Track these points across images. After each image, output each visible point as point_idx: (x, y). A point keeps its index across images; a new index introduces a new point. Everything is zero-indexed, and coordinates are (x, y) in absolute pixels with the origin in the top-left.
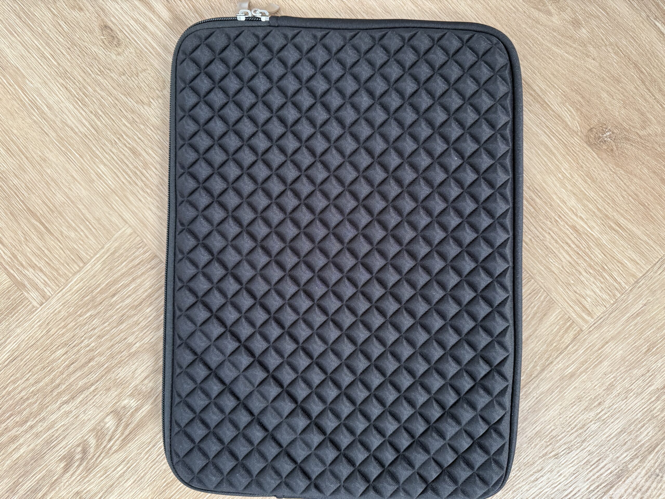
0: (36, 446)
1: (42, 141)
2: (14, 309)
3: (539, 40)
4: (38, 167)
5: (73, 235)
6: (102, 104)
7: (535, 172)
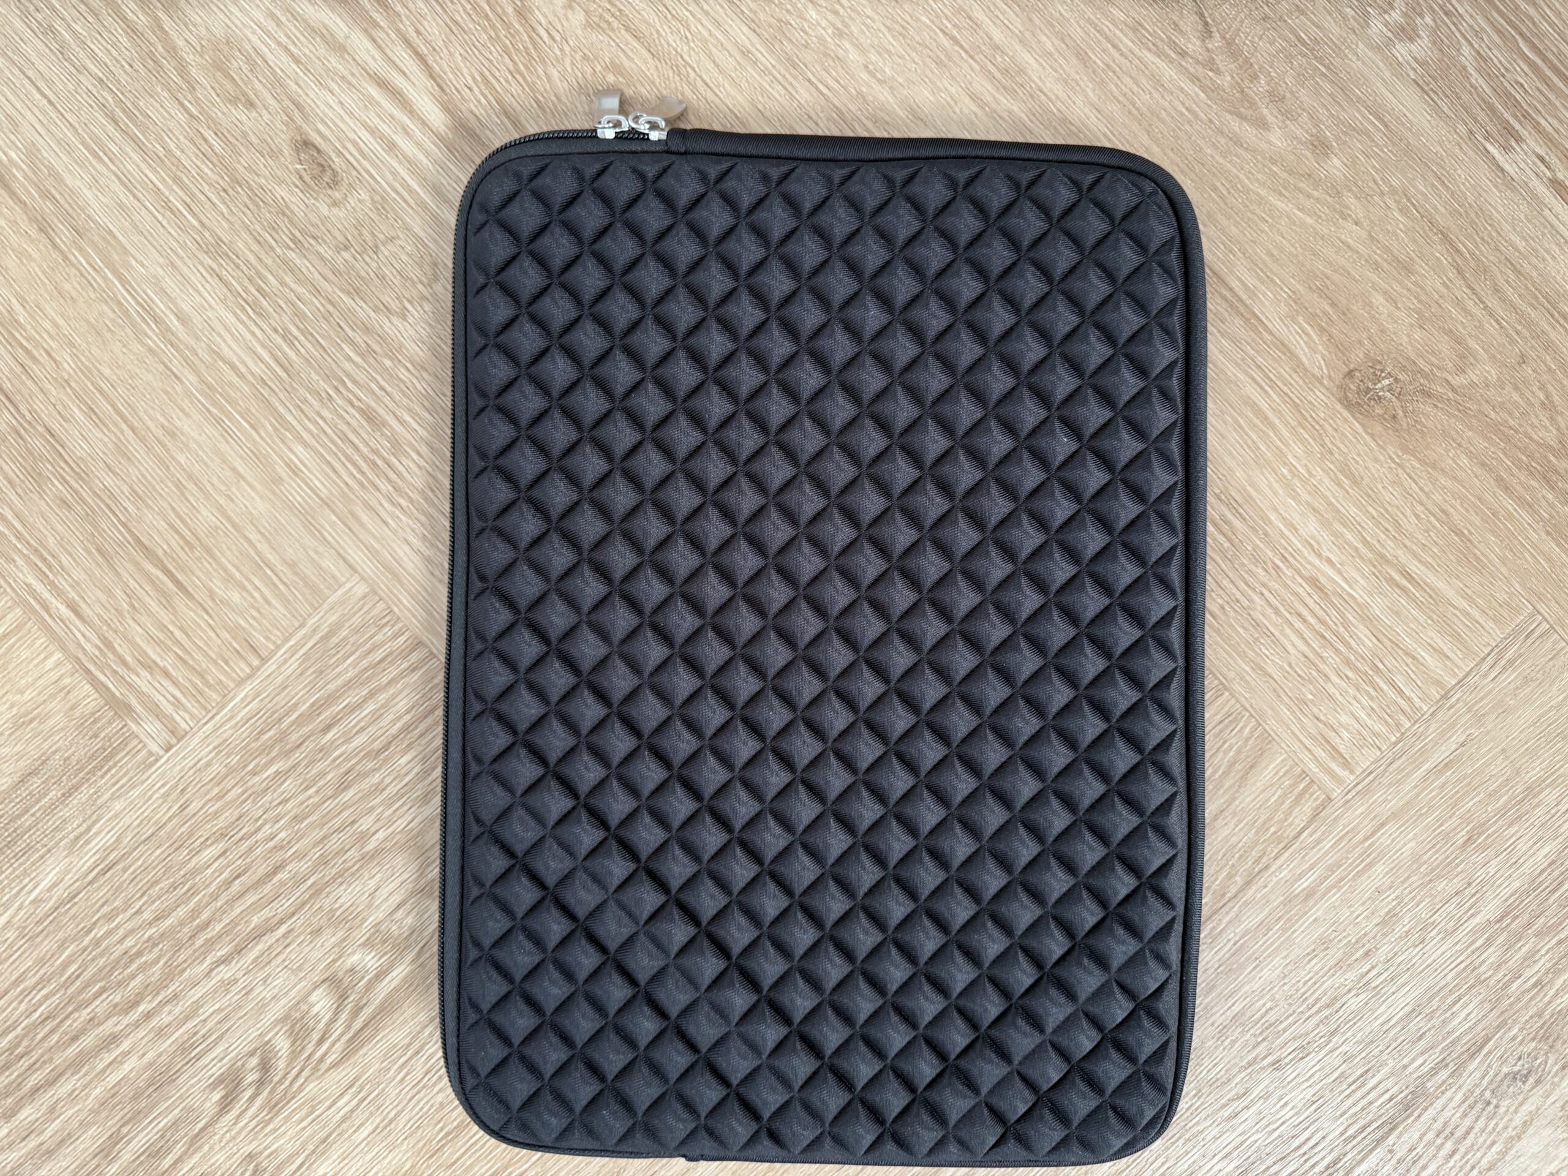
0: (159, 1056)
1: (167, 393)
2: (107, 759)
3: (1240, 181)
4: (158, 449)
5: (235, 597)
6: (299, 315)
7: (1231, 463)
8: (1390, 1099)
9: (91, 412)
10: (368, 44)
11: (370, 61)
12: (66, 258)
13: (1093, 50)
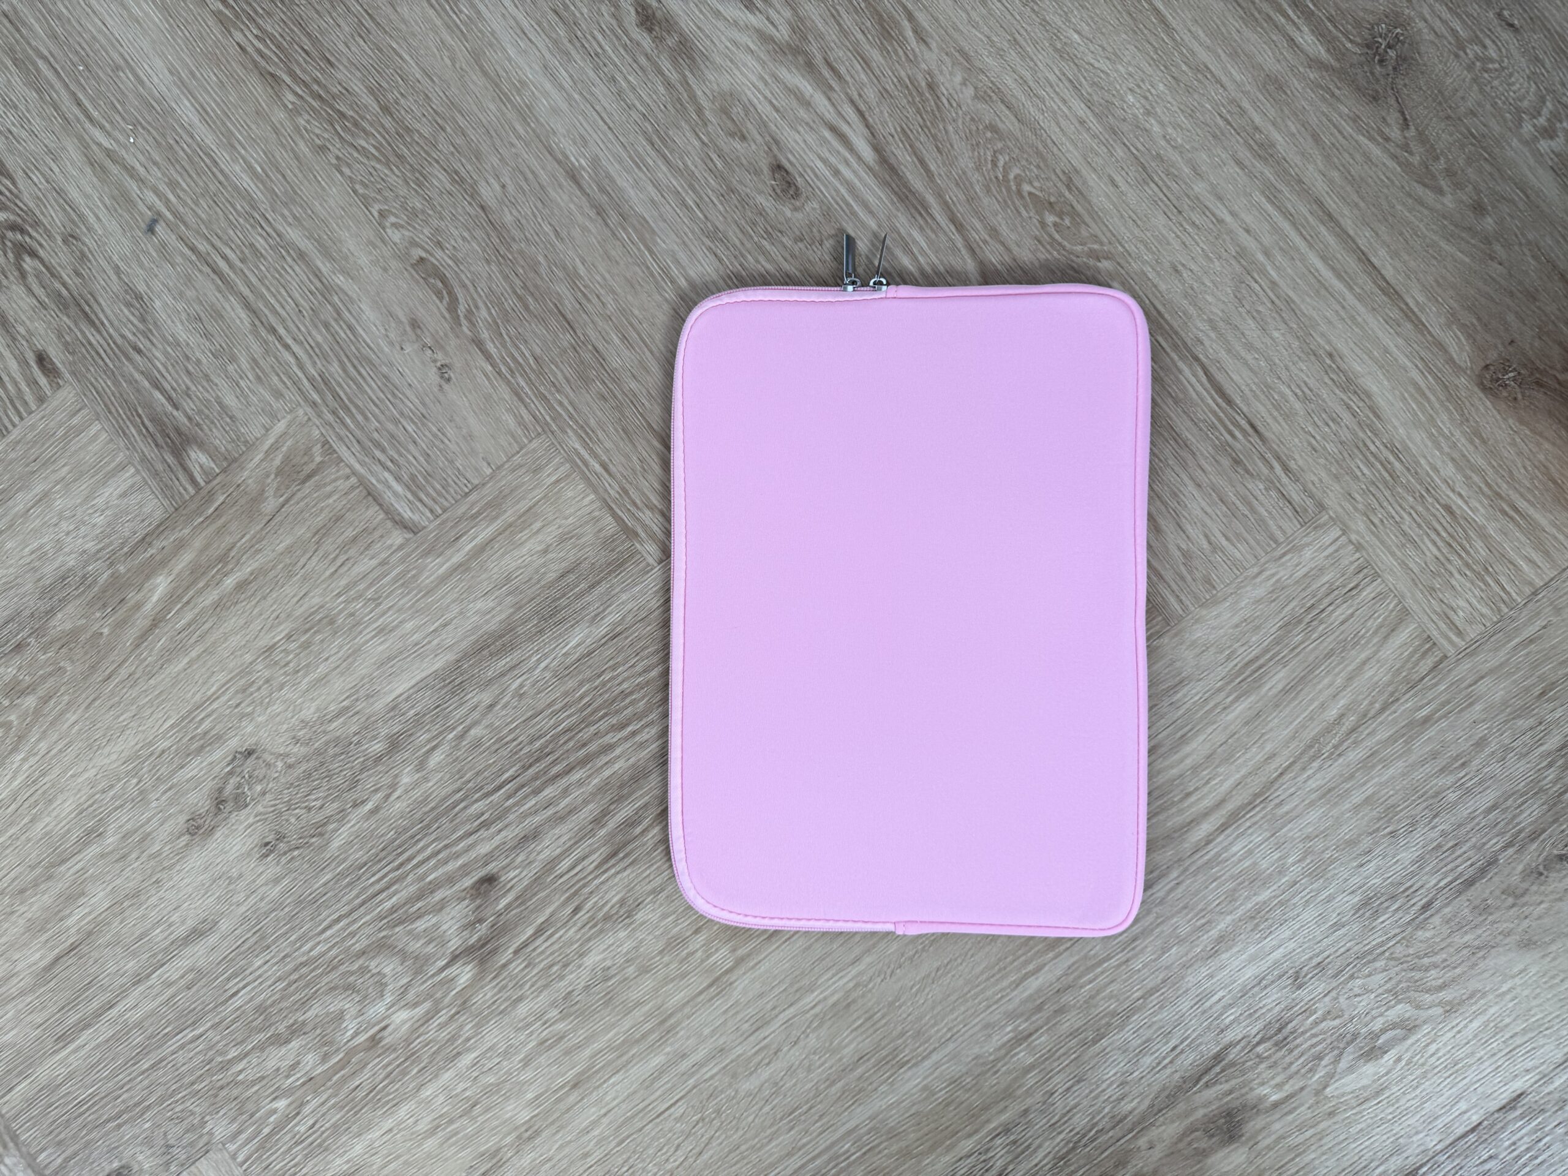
8: (1472, 865)
9: (624, 338)
10: (826, 103)
11: (826, 114)
12: (614, 234)
13: (1324, 133)
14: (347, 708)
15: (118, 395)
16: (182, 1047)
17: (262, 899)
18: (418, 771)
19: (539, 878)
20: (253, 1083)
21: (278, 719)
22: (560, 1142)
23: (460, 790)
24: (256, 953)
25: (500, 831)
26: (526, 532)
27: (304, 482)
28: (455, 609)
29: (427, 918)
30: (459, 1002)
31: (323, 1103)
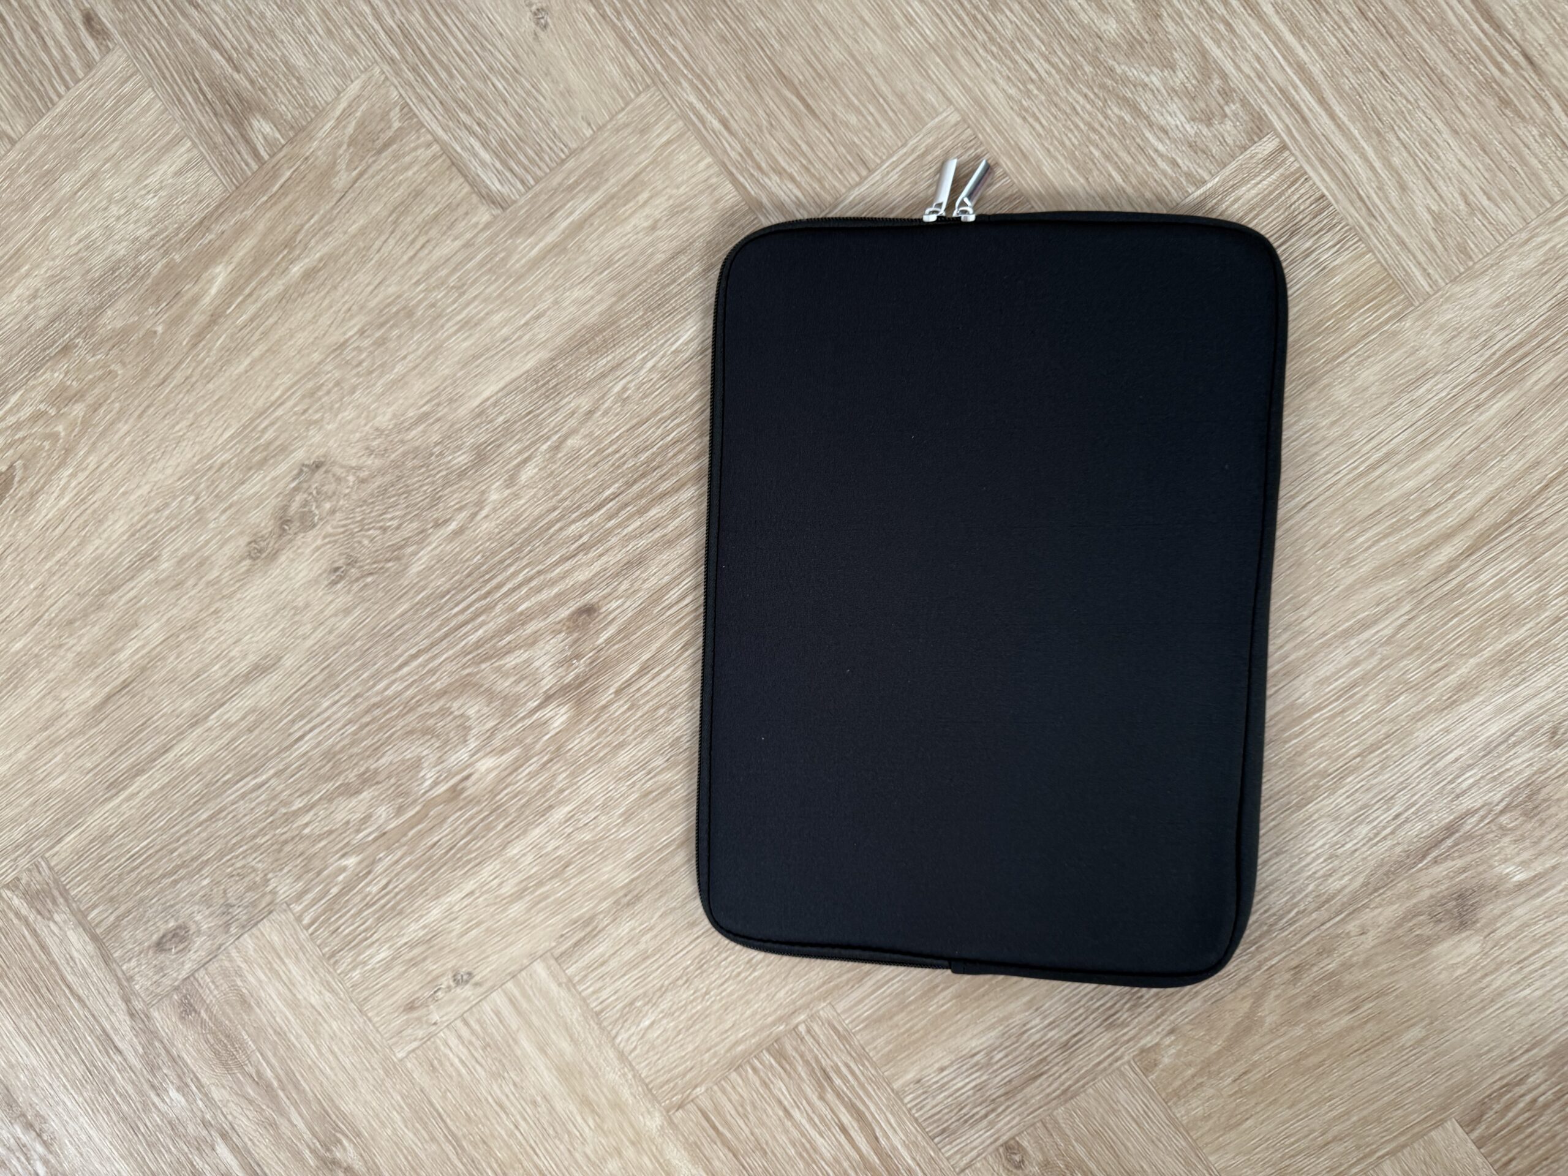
14: (426, 415)
15: (173, 57)
16: (243, 796)
17: (330, 632)
18: (508, 487)
19: (644, 608)
20: (321, 837)
21: (350, 427)
22: (663, 909)
23: (555, 509)
24: (323, 692)
25: (601, 556)
26: (631, 204)
27: (380, 152)
28: (549, 298)
29: (517, 653)
30: (552, 748)
31: (397, 862)
